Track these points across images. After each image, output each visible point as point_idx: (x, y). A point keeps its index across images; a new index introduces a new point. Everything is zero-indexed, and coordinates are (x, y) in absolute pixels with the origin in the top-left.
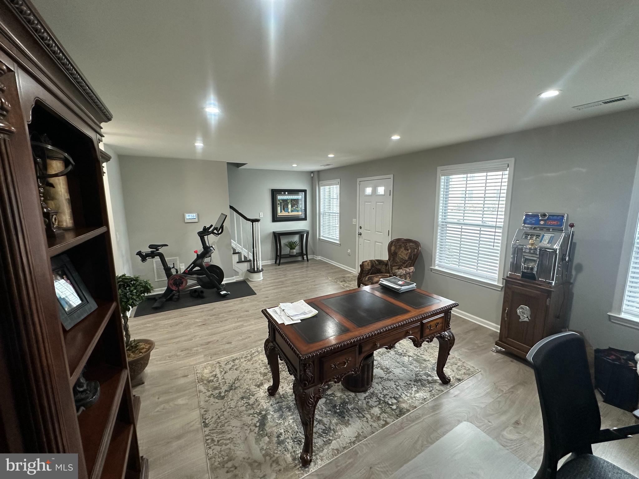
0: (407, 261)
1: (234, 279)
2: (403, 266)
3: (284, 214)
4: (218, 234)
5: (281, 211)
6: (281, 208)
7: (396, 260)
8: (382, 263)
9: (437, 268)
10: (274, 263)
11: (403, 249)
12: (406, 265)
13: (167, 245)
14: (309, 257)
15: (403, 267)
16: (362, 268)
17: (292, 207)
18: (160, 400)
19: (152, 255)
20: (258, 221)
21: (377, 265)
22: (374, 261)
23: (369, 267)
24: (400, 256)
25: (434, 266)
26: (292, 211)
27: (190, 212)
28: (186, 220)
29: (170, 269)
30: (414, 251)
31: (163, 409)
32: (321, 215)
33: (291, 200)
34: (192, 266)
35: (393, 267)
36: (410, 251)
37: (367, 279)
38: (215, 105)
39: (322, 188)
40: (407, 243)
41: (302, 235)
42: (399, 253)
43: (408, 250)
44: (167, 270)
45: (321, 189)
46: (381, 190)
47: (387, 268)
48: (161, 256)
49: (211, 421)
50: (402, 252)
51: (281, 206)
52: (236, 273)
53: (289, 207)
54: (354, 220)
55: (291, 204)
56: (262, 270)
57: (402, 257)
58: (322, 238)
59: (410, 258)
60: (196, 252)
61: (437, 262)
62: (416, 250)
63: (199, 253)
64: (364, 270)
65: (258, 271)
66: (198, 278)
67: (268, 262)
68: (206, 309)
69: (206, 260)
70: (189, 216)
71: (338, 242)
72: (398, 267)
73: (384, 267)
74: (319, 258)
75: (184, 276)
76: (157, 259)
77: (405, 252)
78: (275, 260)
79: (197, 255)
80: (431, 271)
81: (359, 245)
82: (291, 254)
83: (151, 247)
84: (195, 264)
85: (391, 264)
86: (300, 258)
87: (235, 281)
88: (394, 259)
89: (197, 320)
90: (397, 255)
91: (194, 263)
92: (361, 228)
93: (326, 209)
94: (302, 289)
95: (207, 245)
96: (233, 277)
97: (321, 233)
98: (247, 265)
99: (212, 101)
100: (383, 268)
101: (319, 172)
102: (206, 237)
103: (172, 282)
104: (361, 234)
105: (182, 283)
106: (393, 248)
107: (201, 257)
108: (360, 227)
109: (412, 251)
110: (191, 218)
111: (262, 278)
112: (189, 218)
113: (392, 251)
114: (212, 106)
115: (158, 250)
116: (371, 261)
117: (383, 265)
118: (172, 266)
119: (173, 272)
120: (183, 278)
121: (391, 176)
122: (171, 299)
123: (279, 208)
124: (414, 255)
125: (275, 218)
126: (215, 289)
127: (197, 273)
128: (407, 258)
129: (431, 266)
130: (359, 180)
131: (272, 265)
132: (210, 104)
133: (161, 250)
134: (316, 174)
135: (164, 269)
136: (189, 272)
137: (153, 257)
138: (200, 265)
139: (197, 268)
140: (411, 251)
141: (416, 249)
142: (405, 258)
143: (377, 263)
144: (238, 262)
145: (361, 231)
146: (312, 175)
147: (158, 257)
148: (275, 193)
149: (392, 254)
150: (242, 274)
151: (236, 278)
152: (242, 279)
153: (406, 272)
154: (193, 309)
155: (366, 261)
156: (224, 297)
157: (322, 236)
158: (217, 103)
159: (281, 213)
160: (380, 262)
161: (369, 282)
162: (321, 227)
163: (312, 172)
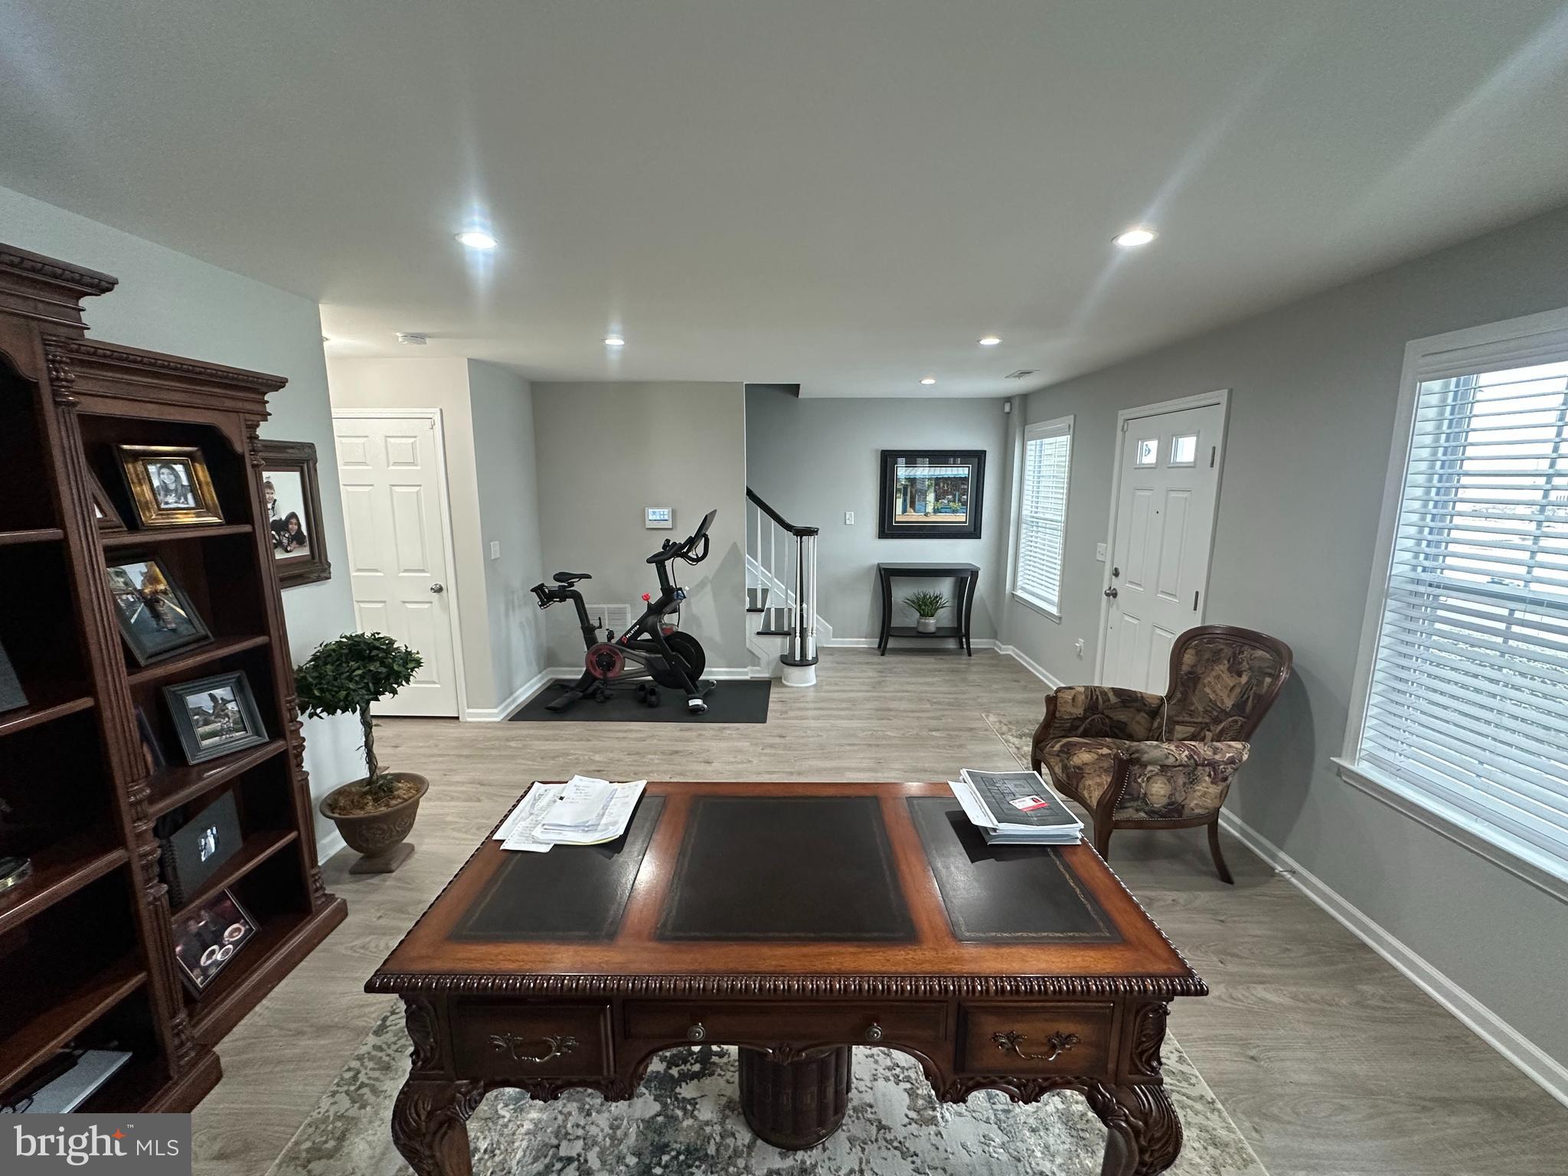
0: (1228, 715)
1: (746, 673)
2: (1209, 730)
3: (913, 517)
4: (698, 560)
5: (904, 511)
6: (905, 501)
7: (1193, 704)
8: (1135, 705)
9: (1363, 768)
10: (877, 646)
11: (1222, 668)
12: (1222, 731)
13: (589, 577)
14: (974, 643)
15: (1209, 735)
16: (1051, 708)
17: (937, 499)
18: (382, 922)
19: (562, 595)
20: (810, 532)
21: (1113, 707)
22: (1104, 693)
23: (1079, 711)
24: (1207, 690)
25: (1353, 760)
26: (936, 511)
27: (658, 506)
28: (647, 522)
29: (593, 629)
30: (1260, 683)
31: (363, 947)
32: (1024, 526)
33: (937, 479)
34: (636, 628)
35: (1178, 728)
36: (1244, 679)
37: (1057, 747)
38: (483, 226)
39: (1031, 445)
40: (1246, 647)
41: (962, 578)
42: (1206, 681)
43: (1240, 675)
44: (589, 631)
45: (1029, 447)
46: (1186, 449)
47: (1156, 725)
48: (578, 598)
49: (396, 1025)
50: (1218, 677)
51: (905, 495)
52: (754, 661)
53: (928, 498)
54: (1101, 546)
55: (935, 491)
56: (815, 660)
57: (1212, 696)
58: (1019, 593)
59: (1239, 707)
60: (646, 598)
61: (1367, 745)
62: (1268, 680)
63: (653, 601)
64: (1058, 715)
65: (804, 663)
66: (646, 658)
67: (858, 643)
68: (634, 735)
69: (669, 619)
70: (654, 513)
71: (1054, 610)
72: (1192, 730)
73: (1142, 718)
74: (1008, 650)
75: (618, 649)
76: (570, 602)
77: (1230, 681)
78: (878, 640)
79: (649, 605)
80: (1339, 774)
81: (1109, 629)
82: (921, 629)
83: (559, 577)
84: (642, 625)
85: (1172, 713)
86: (951, 644)
87: (747, 678)
88: (1185, 694)
89: (597, 758)
90: (1200, 686)
91: (640, 622)
92: (1116, 573)
93: (1040, 510)
94: (889, 733)
95: (672, 583)
96: (745, 667)
97: (1020, 578)
98: (783, 644)
99: (477, 219)
100: (1139, 723)
101: (1025, 398)
102: (668, 563)
103: (594, 658)
104: (1115, 595)
105: (613, 666)
106: (1189, 658)
107: (656, 610)
108: (1116, 569)
109: (1254, 682)
110: (658, 518)
111: (814, 682)
112: (654, 518)
113: (1185, 668)
114: (478, 229)
115: (572, 585)
116: (1091, 691)
117: (1139, 711)
118: (597, 624)
119: (601, 636)
120: (617, 654)
121: (1222, 396)
122: (593, 696)
123: (899, 503)
124: (1258, 698)
125: (888, 529)
126: (682, 692)
127: (644, 646)
128: (1229, 703)
129: (1339, 756)
130: (1123, 414)
131: (868, 652)
132: (473, 224)
133: (579, 586)
134: (1016, 403)
135: (582, 628)
136: (631, 642)
137: (563, 600)
138: (653, 631)
139: (646, 636)
140: (1250, 679)
141: (1270, 675)
142: (1222, 702)
143: (1113, 699)
144: (758, 633)
145: (1116, 583)
146: (1007, 408)
147: (572, 600)
148: (888, 460)
149: (1183, 680)
150: (768, 664)
151: (752, 671)
152: (767, 675)
153: (1190, 757)
154: (607, 728)
155: (1071, 688)
156: (695, 715)
157: (1023, 589)
158: (488, 223)
159: (901, 514)
160: (1128, 699)
161: (1058, 758)
162: (1021, 559)
163: (1008, 399)
